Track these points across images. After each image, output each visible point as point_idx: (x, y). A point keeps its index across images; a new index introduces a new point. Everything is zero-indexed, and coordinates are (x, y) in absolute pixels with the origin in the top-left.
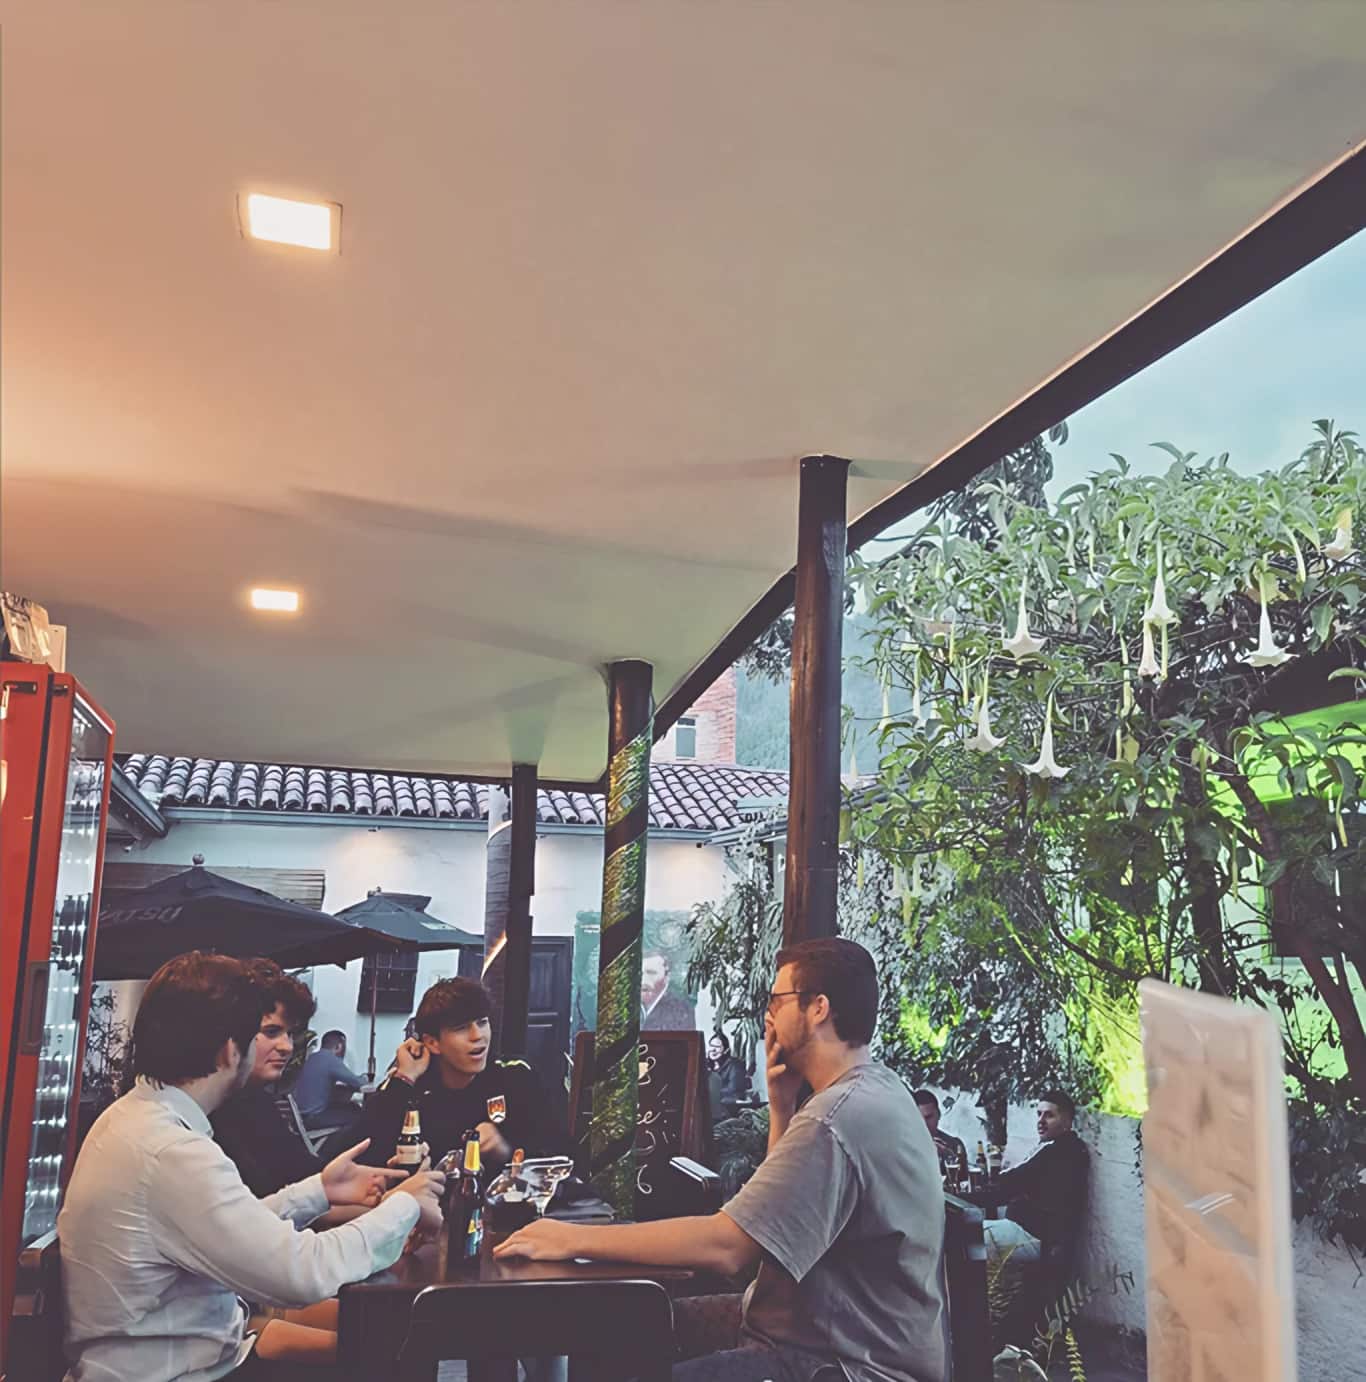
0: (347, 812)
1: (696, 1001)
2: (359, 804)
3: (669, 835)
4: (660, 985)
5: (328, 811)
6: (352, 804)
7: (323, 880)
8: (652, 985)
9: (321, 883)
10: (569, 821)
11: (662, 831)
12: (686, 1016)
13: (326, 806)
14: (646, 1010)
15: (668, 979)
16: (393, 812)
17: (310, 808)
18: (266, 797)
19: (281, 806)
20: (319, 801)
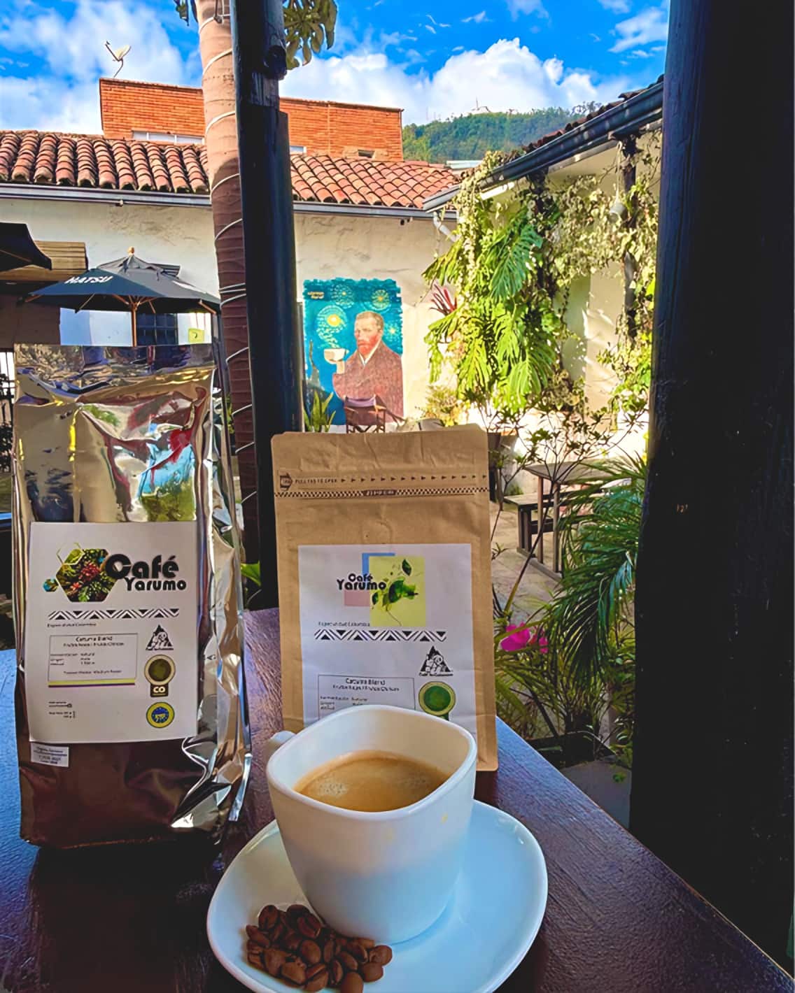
0: (92, 187)
1: (401, 352)
2: (102, 179)
3: (378, 212)
4: (374, 340)
5: (76, 185)
6: (97, 181)
7: (85, 252)
8: (367, 340)
9: (83, 255)
10: (309, 200)
11: (372, 208)
12: (395, 364)
13: (73, 180)
14: (365, 360)
15: (381, 335)
16: (134, 187)
17: (58, 183)
18: (16, 172)
19: (32, 180)
20: (65, 176)
